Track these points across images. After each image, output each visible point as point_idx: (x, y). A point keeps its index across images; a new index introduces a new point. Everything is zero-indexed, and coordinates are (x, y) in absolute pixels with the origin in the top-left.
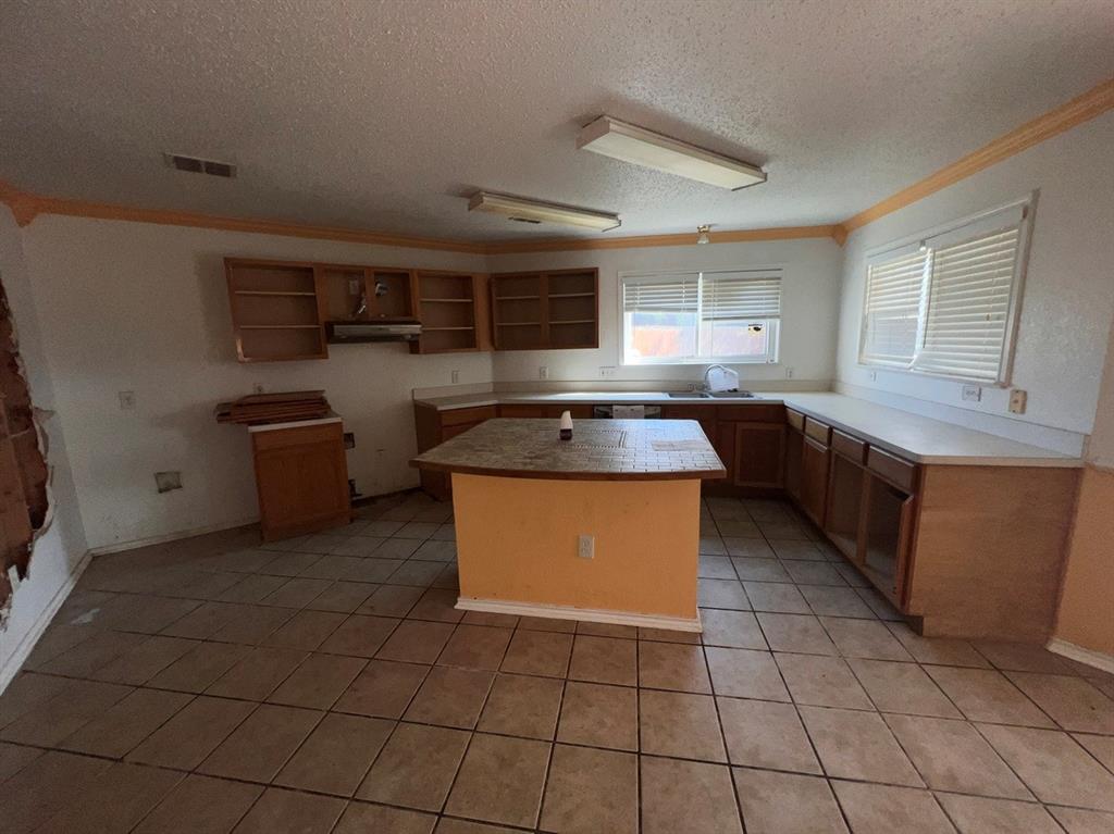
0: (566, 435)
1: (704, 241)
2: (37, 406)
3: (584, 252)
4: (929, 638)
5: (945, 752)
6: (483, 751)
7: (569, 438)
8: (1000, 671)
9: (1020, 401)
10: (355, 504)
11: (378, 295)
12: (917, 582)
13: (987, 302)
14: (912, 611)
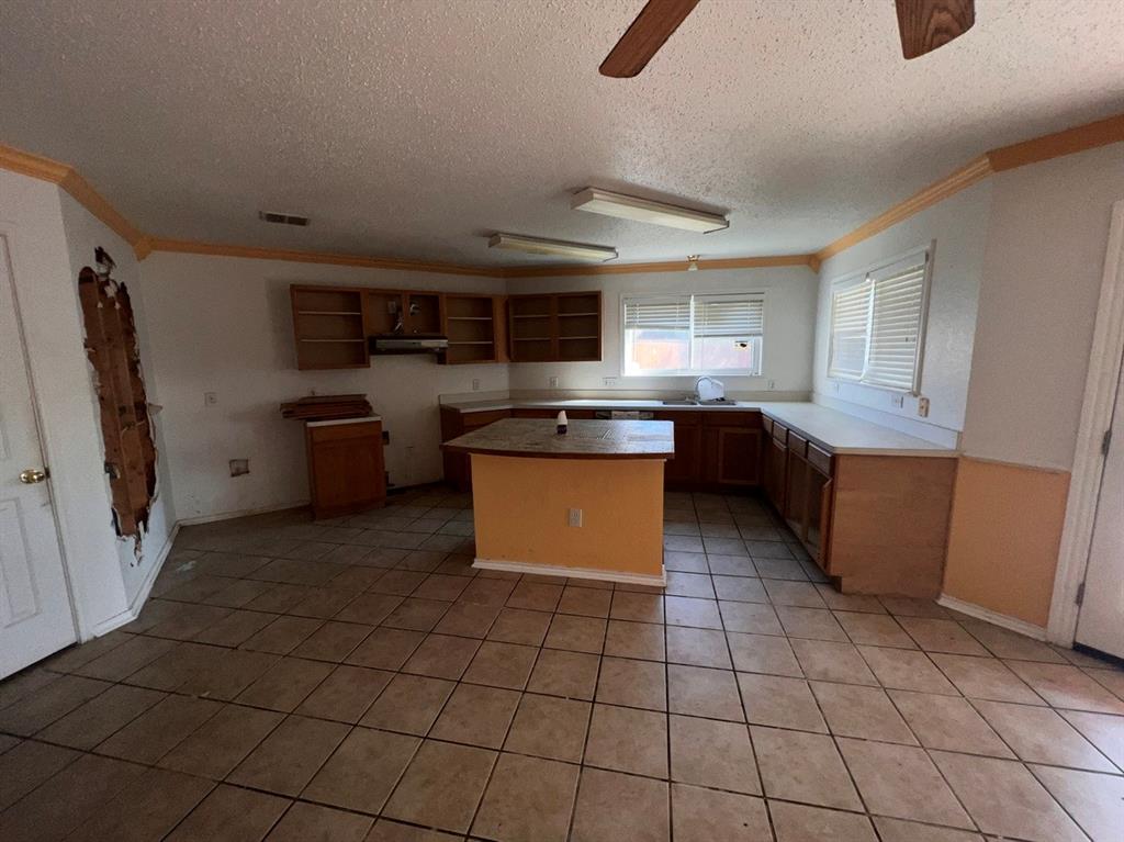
0: (562, 430)
1: (693, 269)
2: (152, 402)
3: (590, 277)
4: (844, 594)
5: (823, 658)
6: (488, 651)
7: (565, 432)
8: (892, 616)
9: (925, 409)
10: (390, 493)
11: (412, 314)
12: (835, 549)
13: (905, 327)
14: (833, 572)
